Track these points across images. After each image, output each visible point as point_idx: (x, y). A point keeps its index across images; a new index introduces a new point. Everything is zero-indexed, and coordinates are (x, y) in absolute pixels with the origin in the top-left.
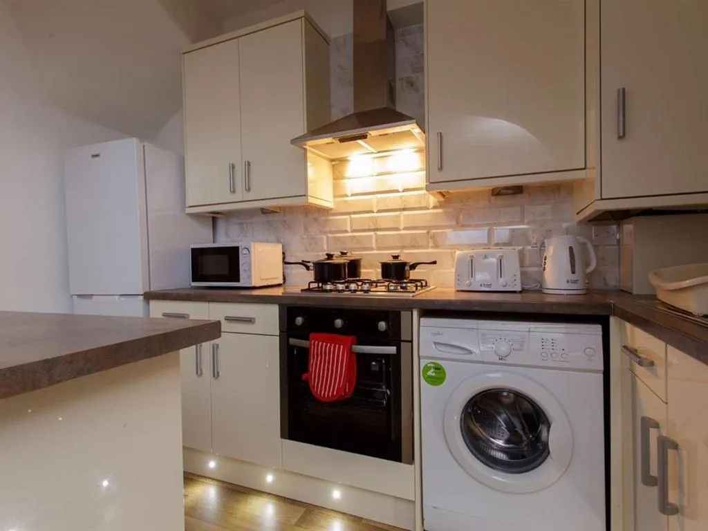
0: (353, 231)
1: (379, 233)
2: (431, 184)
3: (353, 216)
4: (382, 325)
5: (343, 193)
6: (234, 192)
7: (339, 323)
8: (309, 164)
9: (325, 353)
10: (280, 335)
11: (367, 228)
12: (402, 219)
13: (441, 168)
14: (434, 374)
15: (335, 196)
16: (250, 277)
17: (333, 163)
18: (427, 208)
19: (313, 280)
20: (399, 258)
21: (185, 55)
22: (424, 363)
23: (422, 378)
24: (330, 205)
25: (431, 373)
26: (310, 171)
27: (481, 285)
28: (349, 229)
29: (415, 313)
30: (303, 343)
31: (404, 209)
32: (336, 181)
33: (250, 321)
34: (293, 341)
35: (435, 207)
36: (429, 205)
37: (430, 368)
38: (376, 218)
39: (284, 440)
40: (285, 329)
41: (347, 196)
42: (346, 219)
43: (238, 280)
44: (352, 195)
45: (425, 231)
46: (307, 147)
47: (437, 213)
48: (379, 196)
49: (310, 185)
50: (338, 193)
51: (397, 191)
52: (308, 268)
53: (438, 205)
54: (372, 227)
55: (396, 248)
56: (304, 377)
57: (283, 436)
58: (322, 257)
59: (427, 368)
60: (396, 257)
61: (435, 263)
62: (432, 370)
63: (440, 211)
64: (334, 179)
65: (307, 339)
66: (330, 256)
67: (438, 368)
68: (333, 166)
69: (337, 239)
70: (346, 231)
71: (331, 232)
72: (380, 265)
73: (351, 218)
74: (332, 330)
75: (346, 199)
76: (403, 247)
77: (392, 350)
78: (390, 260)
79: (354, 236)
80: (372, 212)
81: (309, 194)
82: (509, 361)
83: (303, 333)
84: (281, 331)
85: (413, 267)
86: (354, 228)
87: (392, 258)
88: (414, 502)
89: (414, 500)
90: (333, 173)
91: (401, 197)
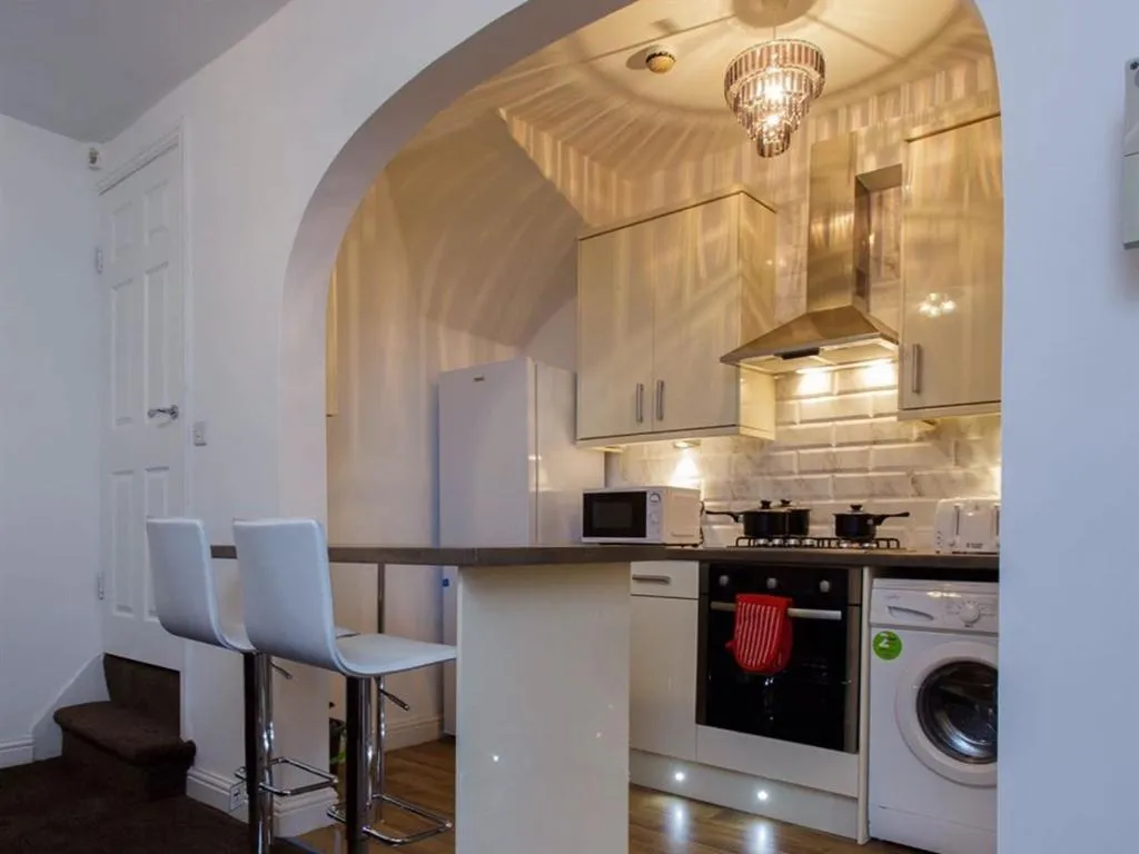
0: (802, 472)
1: (838, 475)
2: (906, 411)
3: (802, 452)
4: (825, 585)
5: (788, 420)
6: (641, 420)
7: (772, 582)
8: (742, 380)
9: (754, 615)
10: (699, 599)
11: (821, 468)
12: (872, 455)
13: (918, 391)
14: (887, 646)
15: (777, 424)
16: (659, 531)
17: (776, 377)
18: (907, 441)
19: (743, 535)
20: (862, 509)
21: (583, 242)
22: (875, 632)
23: (872, 650)
24: (771, 436)
25: (882, 645)
26: (744, 389)
27: (968, 545)
28: (795, 470)
29: (866, 571)
30: (729, 606)
31: (875, 443)
32: (780, 403)
33: (664, 581)
34: (716, 605)
35: (920, 439)
36: (912, 435)
37: (883, 638)
38: (834, 454)
39: (700, 726)
40: (706, 590)
41: (794, 424)
42: (791, 456)
43: (644, 535)
44: (802, 422)
45: (904, 473)
46: (741, 364)
47: (925, 447)
48: (839, 423)
49: (743, 408)
50: (781, 418)
51: (866, 417)
52: (736, 519)
53: (924, 435)
54: (828, 467)
55: (861, 496)
56: (728, 645)
57: (698, 722)
58: (755, 506)
59: (879, 639)
60: (856, 508)
61: (906, 515)
62: (885, 641)
63: (927, 444)
64: (777, 400)
65: (733, 600)
66: (766, 504)
67: (893, 639)
68: (777, 382)
69: (778, 483)
70: (791, 473)
71: (770, 474)
72: (834, 519)
73: (799, 454)
74: (764, 589)
75: (794, 427)
76: (872, 495)
77: (837, 614)
78: (848, 511)
79: (803, 480)
80: (829, 446)
81: (742, 422)
82: (976, 627)
83: (728, 595)
84: (701, 593)
85: (879, 519)
86: (804, 468)
87: (850, 509)
88: (855, 800)
89: (855, 796)
90: (776, 392)
91: (872, 424)
